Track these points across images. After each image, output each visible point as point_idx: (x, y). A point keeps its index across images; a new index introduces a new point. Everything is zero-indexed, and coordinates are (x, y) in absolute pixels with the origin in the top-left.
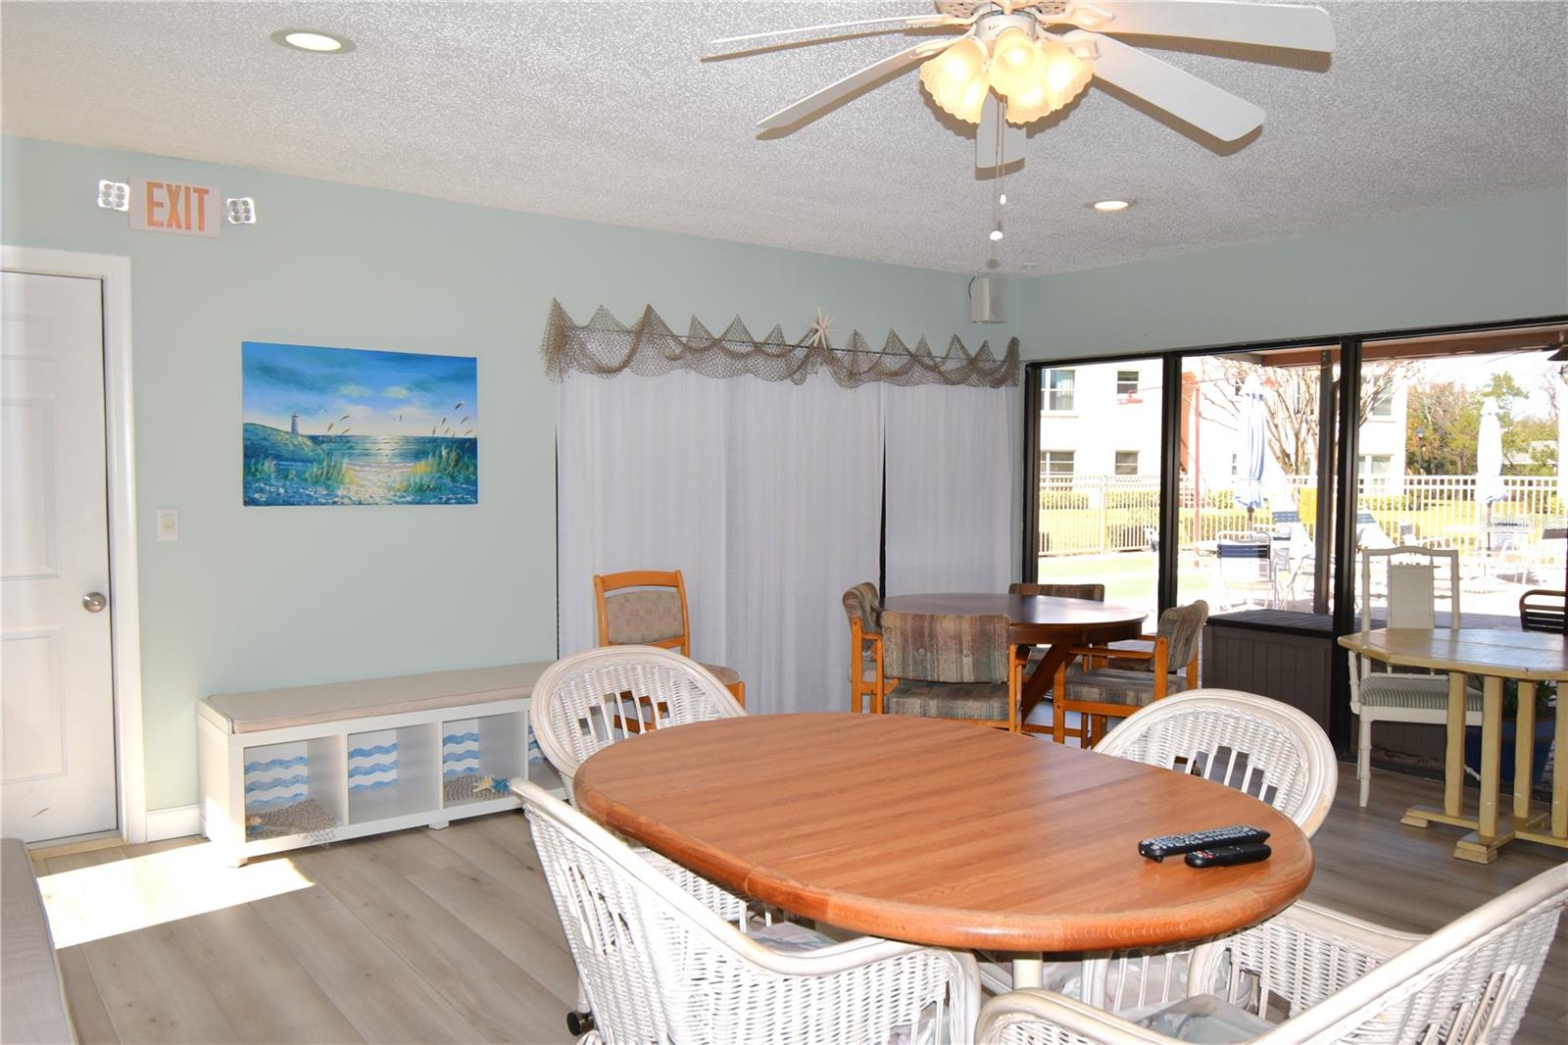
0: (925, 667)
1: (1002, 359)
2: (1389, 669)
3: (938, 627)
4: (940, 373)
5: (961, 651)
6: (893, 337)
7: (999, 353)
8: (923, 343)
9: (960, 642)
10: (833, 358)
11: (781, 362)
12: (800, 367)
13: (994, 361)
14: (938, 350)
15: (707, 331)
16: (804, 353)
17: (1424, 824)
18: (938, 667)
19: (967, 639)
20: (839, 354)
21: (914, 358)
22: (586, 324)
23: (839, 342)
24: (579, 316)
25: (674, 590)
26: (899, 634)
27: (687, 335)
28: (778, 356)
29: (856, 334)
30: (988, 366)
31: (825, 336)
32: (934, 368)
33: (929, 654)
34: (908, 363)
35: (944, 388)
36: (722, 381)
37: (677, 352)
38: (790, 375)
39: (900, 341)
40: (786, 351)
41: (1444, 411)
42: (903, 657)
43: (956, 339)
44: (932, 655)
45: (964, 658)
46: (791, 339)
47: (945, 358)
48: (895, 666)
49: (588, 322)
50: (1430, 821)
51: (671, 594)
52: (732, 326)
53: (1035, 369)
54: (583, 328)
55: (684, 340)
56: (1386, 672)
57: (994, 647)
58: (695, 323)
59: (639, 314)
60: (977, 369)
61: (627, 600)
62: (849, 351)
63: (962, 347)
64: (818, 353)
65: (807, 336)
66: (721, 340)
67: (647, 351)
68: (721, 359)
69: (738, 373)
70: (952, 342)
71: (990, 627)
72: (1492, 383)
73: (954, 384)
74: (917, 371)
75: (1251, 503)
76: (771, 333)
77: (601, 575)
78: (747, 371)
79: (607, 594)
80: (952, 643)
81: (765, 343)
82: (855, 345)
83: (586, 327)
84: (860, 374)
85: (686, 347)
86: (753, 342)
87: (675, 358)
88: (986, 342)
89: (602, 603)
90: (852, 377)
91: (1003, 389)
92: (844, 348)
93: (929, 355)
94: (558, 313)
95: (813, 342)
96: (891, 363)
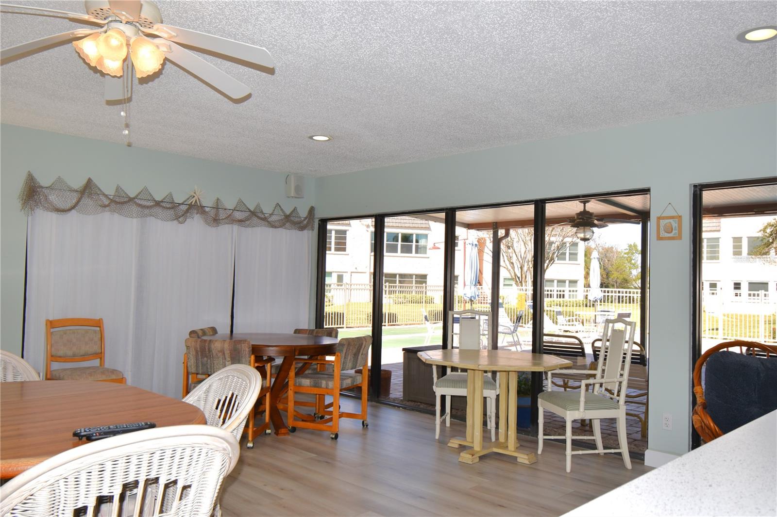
0: (207, 368)
1: (305, 216)
2: (459, 371)
3: (212, 346)
4: (268, 222)
5: (225, 359)
6: (241, 202)
7: (303, 213)
8: (258, 206)
9: (224, 354)
10: (204, 211)
11: (172, 212)
12: (183, 215)
13: (300, 217)
14: (267, 209)
15: (126, 193)
16: (186, 208)
17: (457, 446)
18: (214, 367)
19: (227, 353)
20: (207, 209)
21: (253, 213)
22: (49, 185)
23: (208, 202)
24: (44, 180)
25: (98, 329)
26: (194, 350)
27: (113, 194)
28: (169, 208)
29: (218, 199)
30: (296, 220)
31: (199, 199)
32: (264, 219)
33: (209, 361)
34: (249, 216)
35: (271, 229)
36: (135, 220)
37: (107, 203)
38: (177, 218)
39: (244, 204)
40: (174, 206)
41: (608, 261)
42: (196, 362)
43: (278, 204)
44: (211, 361)
45: (227, 362)
46: (178, 199)
47: (271, 215)
48: (193, 367)
49: (50, 185)
50: (460, 445)
51: (95, 332)
52: (142, 191)
53: (323, 222)
54: (47, 188)
55: (111, 197)
56: (458, 372)
57: (242, 357)
58: (118, 189)
59: (84, 182)
60: (290, 221)
61: (65, 334)
62: (213, 208)
63: (282, 210)
64: (194, 208)
65: (188, 199)
66: (134, 198)
67: (86, 201)
68: (134, 208)
69: (146, 216)
70: (276, 207)
71: (239, 346)
72: (628, 248)
73: (276, 227)
74: (255, 220)
75: (471, 297)
76: (166, 197)
77: (50, 320)
78: (151, 215)
79: (52, 330)
80: (220, 354)
81: (162, 202)
82: (217, 205)
83: (49, 187)
84: (220, 220)
85: (112, 201)
86: (155, 200)
87: (105, 206)
88: (295, 207)
89: (49, 335)
90: (216, 221)
91: (306, 232)
92: (211, 206)
93: (262, 212)
94: (31, 179)
95: (192, 202)
96: (238, 215)
